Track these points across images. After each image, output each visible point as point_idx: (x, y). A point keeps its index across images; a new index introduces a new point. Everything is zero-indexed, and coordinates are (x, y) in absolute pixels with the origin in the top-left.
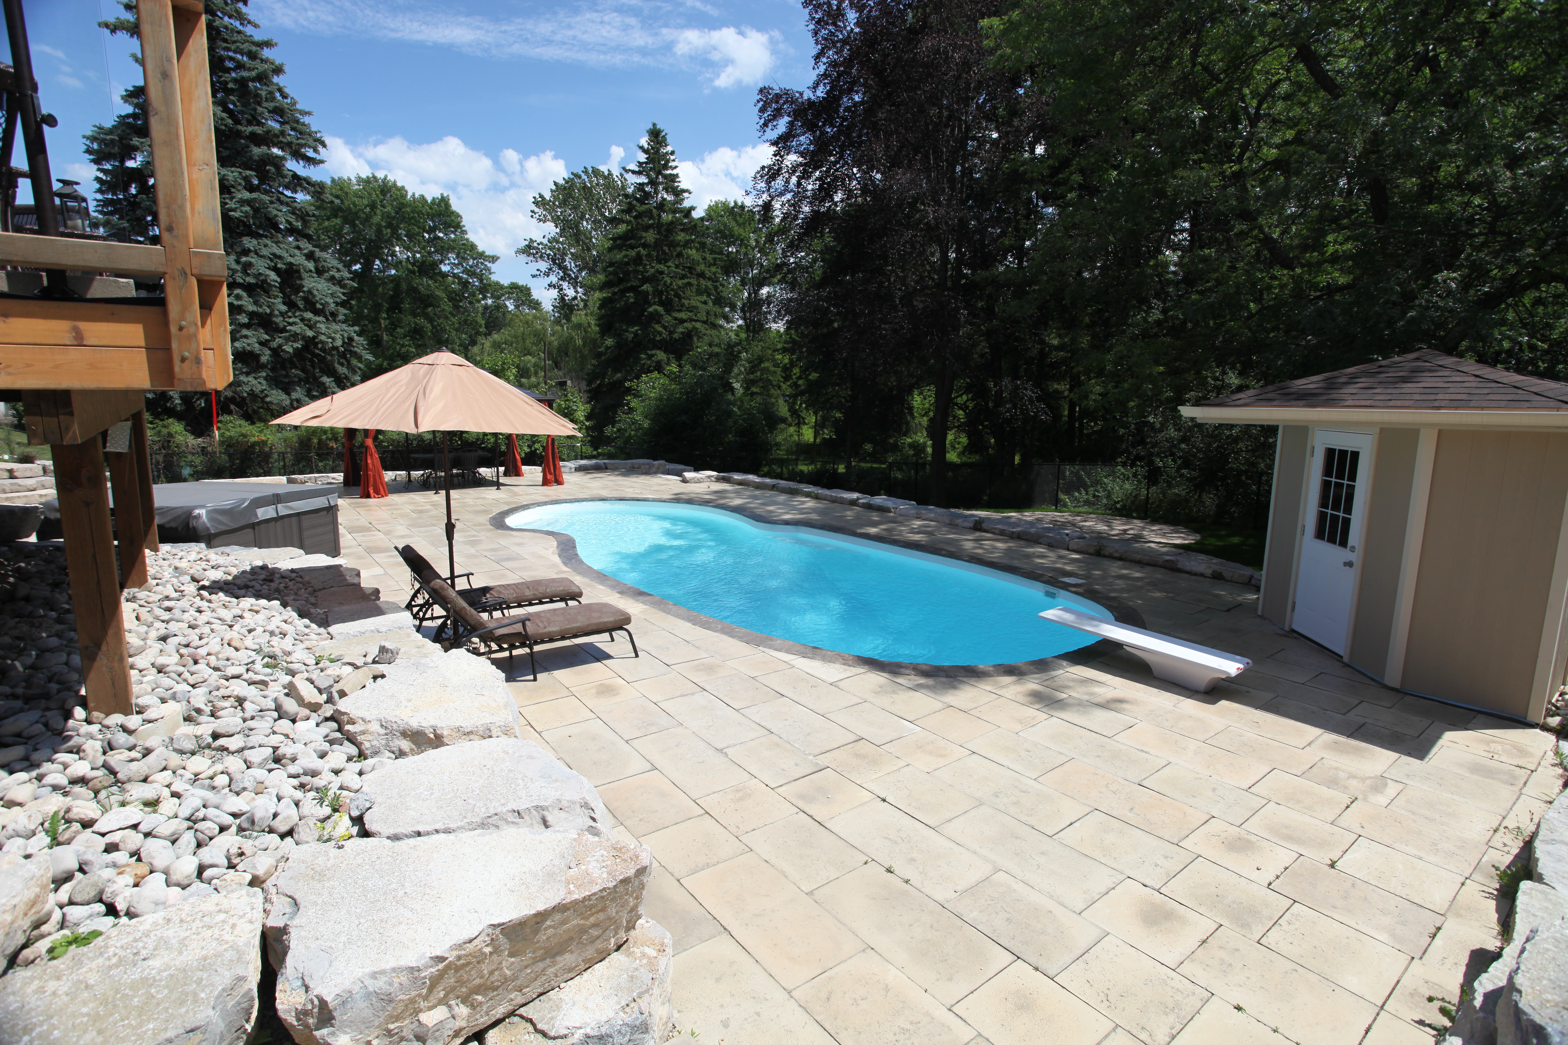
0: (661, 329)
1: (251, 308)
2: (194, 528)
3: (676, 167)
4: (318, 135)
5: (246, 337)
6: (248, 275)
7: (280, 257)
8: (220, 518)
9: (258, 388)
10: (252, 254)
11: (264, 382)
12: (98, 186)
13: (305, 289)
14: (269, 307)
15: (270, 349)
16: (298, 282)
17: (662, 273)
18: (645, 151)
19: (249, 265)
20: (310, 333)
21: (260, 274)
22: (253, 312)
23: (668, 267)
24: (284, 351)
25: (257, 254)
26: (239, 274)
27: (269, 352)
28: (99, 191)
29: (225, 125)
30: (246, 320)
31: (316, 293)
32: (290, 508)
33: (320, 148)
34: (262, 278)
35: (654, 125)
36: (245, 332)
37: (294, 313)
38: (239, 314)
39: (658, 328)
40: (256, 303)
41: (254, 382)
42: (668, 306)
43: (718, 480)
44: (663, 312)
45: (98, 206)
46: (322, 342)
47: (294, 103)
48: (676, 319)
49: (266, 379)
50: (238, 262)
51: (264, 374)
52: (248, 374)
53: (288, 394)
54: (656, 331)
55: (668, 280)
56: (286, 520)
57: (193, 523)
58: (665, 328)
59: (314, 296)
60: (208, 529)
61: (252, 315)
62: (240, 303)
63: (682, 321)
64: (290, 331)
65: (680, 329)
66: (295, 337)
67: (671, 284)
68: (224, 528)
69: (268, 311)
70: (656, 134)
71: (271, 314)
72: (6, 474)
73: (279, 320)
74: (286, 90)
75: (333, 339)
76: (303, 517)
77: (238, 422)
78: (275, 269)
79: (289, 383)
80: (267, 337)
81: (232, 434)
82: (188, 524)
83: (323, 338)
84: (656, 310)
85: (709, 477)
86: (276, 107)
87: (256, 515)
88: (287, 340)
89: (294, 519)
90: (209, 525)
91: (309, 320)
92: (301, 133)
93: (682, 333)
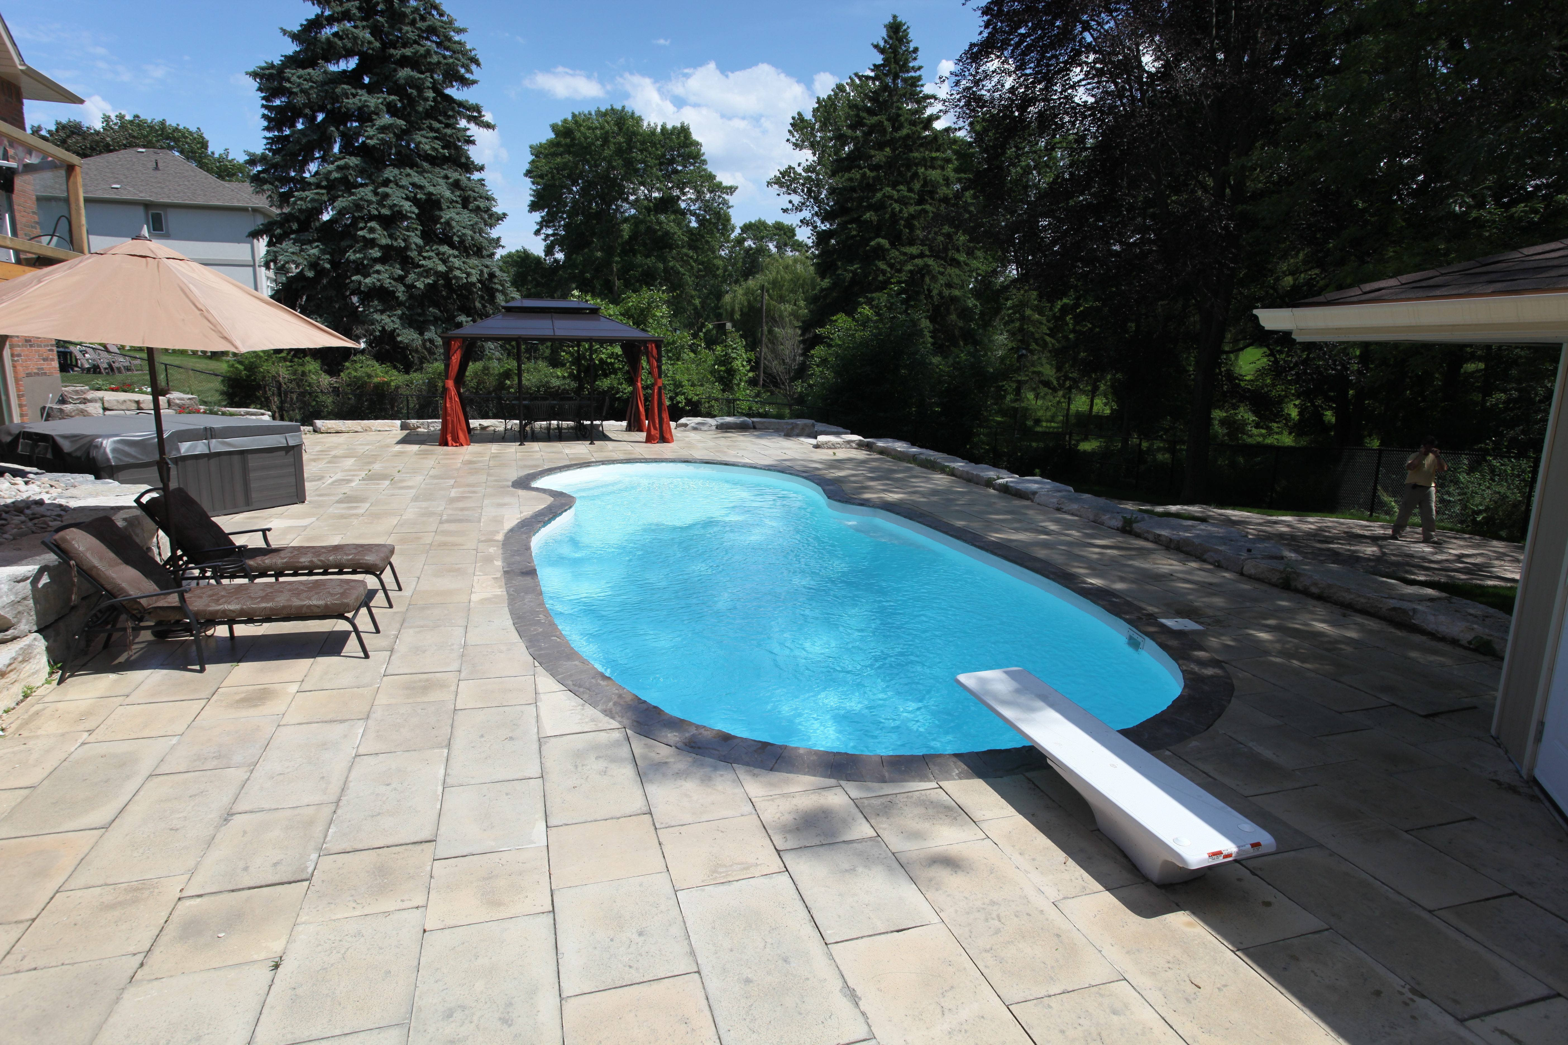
0: (884, 267)
1: (384, 241)
2: (94, 458)
3: (920, 68)
4: (473, 53)
5: (378, 272)
6: (384, 206)
7: (421, 187)
8: (127, 449)
9: (390, 327)
10: (392, 185)
11: (398, 321)
12: (266, 124)
13: (443, 220)
14: (404, 240)
15: (405, 285)
16: (437, 213)
17: (891, 197)
18: (882, 51)
19: (386, 196)
20: (442, 268)
21: (395, 205)
22: (387, 245)
23: (898, 191)
24: (415, 287)
25: (397, 184)
26: (375, 206)
27: (403, 289)
28: (267, 129)
29: (373, 49)
30: (379, 254)
31: (454, 224)
32: (229, 444)
33: (473, 67)
34: (397, 208)
35: (895, 17)
36: (378, 267)
37: (431, 247)
38: (372, 248)
39: (882, 265)
40: (391, 236)
41: (388, 320)
42: (896, 240)
43: (860, 446)
44: (887, 246)
45: (268, 144)
46: (456, 277)
47: (451, 22)
48: (905, 254)
49: (400, 318)
50: (376, 193)
51: (399, 312)
52: (382, 312)
53: (421, 334)
54: (878, 269)
55: (897, 207)
56: (223, 458)
57: (94, 453)
58: (891, 266)
59: (451, 228)
60: (108, 460)
61: (386, 249)
62: (372, 236)
63: (913, 257)
64: (423, 266)
65: (909, 267)
66: (427, 272)
67: (901, 211)
68: (132, 461)
69: (403, 245)
70: (896, 30)
71: (407, 248)
72: (134, 406)
73: (413, 254)
74: (444, 8)
75: (469, 275)
76: (250, 456)
77: (369, 362)
78: (415, 201)
79: (425, 322)
80: (401, 272)
81: (359, 374)
82: (88, 453)
83: (457, 273)
84: (879, 244)
85: (849, 442)
86: (429, 26)
87: (178, 450)
88: (420, 275)
89: (236, 458)
90: (110, 456)
91: (444, 254)
92: (454, 52)
93: (911, 271)
